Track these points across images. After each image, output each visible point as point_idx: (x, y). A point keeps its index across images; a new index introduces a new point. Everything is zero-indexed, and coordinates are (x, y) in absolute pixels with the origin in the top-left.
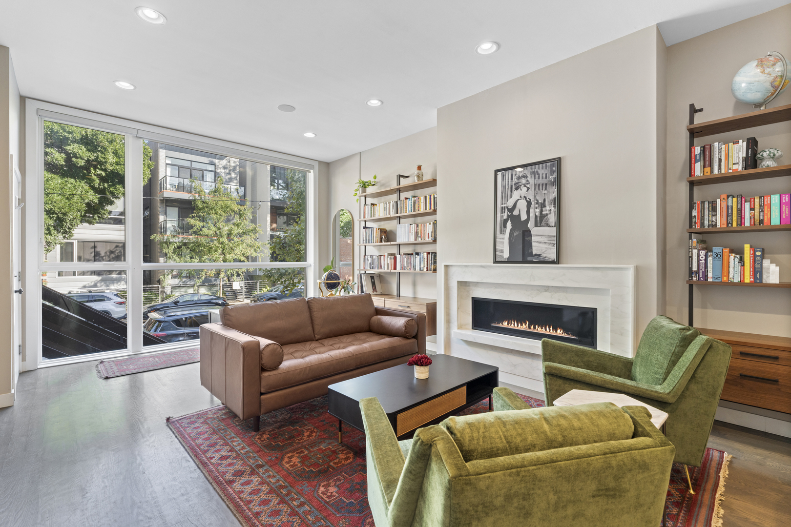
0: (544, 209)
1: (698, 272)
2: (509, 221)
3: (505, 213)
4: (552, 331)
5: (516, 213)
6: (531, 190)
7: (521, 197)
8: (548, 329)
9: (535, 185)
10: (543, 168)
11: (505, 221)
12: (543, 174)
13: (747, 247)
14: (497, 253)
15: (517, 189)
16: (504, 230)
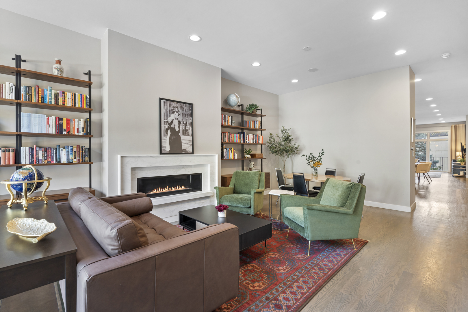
0: (186, 127)
1: (225, 156)
2: (169, 130)
3: (166, 125)
4: (179, 188)
5: (173, 126)
6: (180, 116)
7: (175, 118)
8: (178, 187)
9: (182, 114)
10: (185, 106)
11: (167, 130)
12: (186, 109)
13: (232, 148)
14: (162, 148)
15: (173, 113)
16: (166, 135)
